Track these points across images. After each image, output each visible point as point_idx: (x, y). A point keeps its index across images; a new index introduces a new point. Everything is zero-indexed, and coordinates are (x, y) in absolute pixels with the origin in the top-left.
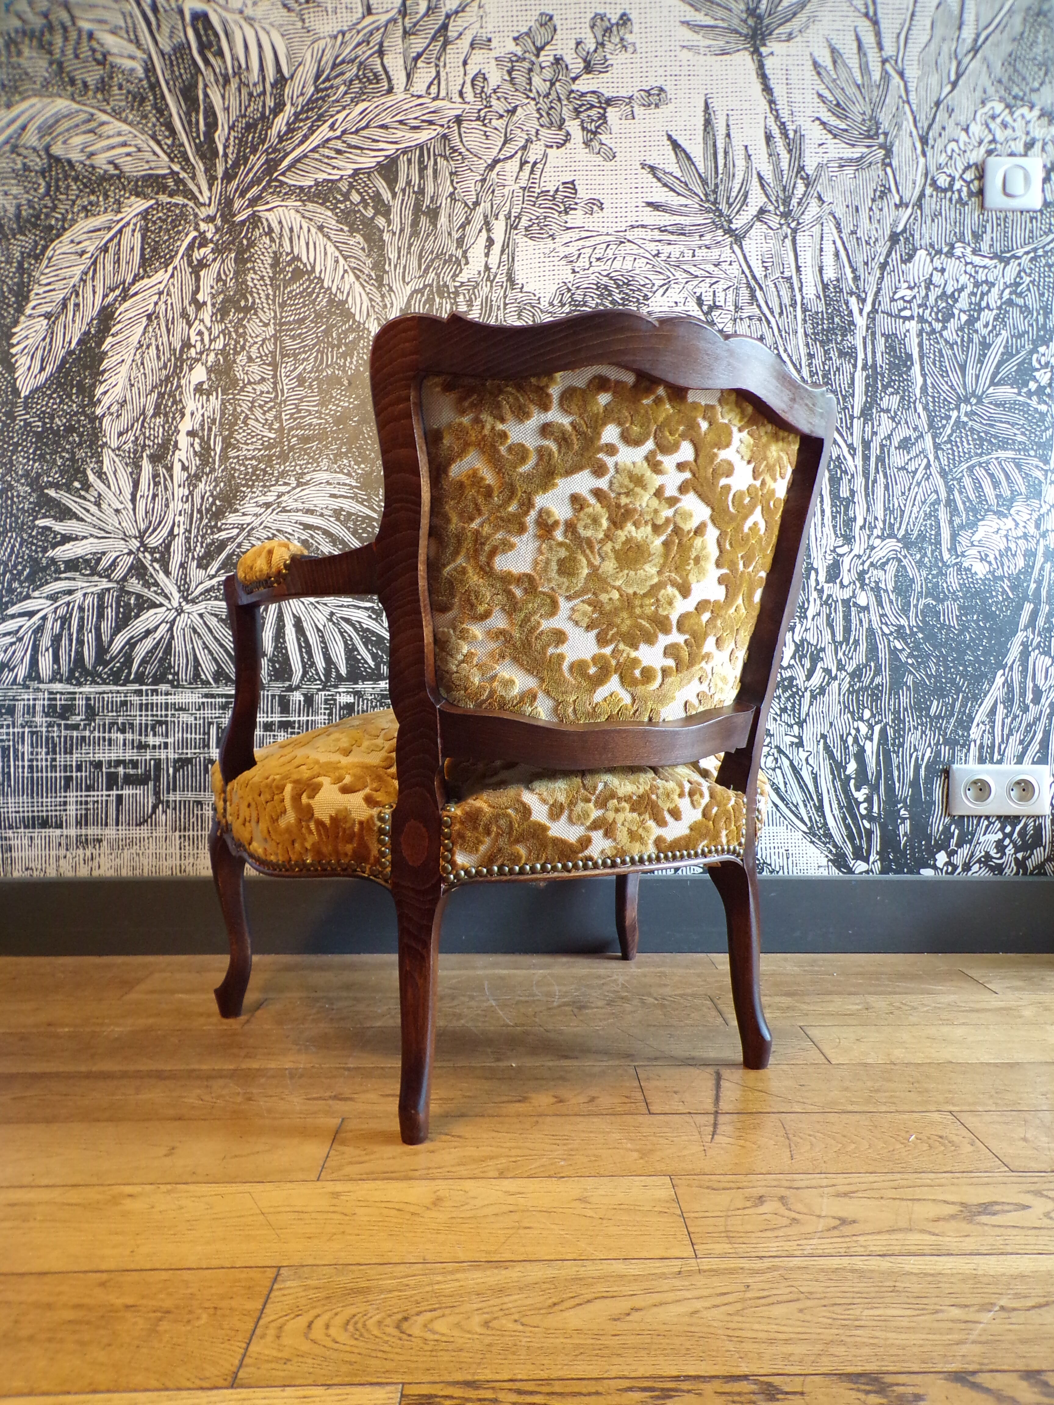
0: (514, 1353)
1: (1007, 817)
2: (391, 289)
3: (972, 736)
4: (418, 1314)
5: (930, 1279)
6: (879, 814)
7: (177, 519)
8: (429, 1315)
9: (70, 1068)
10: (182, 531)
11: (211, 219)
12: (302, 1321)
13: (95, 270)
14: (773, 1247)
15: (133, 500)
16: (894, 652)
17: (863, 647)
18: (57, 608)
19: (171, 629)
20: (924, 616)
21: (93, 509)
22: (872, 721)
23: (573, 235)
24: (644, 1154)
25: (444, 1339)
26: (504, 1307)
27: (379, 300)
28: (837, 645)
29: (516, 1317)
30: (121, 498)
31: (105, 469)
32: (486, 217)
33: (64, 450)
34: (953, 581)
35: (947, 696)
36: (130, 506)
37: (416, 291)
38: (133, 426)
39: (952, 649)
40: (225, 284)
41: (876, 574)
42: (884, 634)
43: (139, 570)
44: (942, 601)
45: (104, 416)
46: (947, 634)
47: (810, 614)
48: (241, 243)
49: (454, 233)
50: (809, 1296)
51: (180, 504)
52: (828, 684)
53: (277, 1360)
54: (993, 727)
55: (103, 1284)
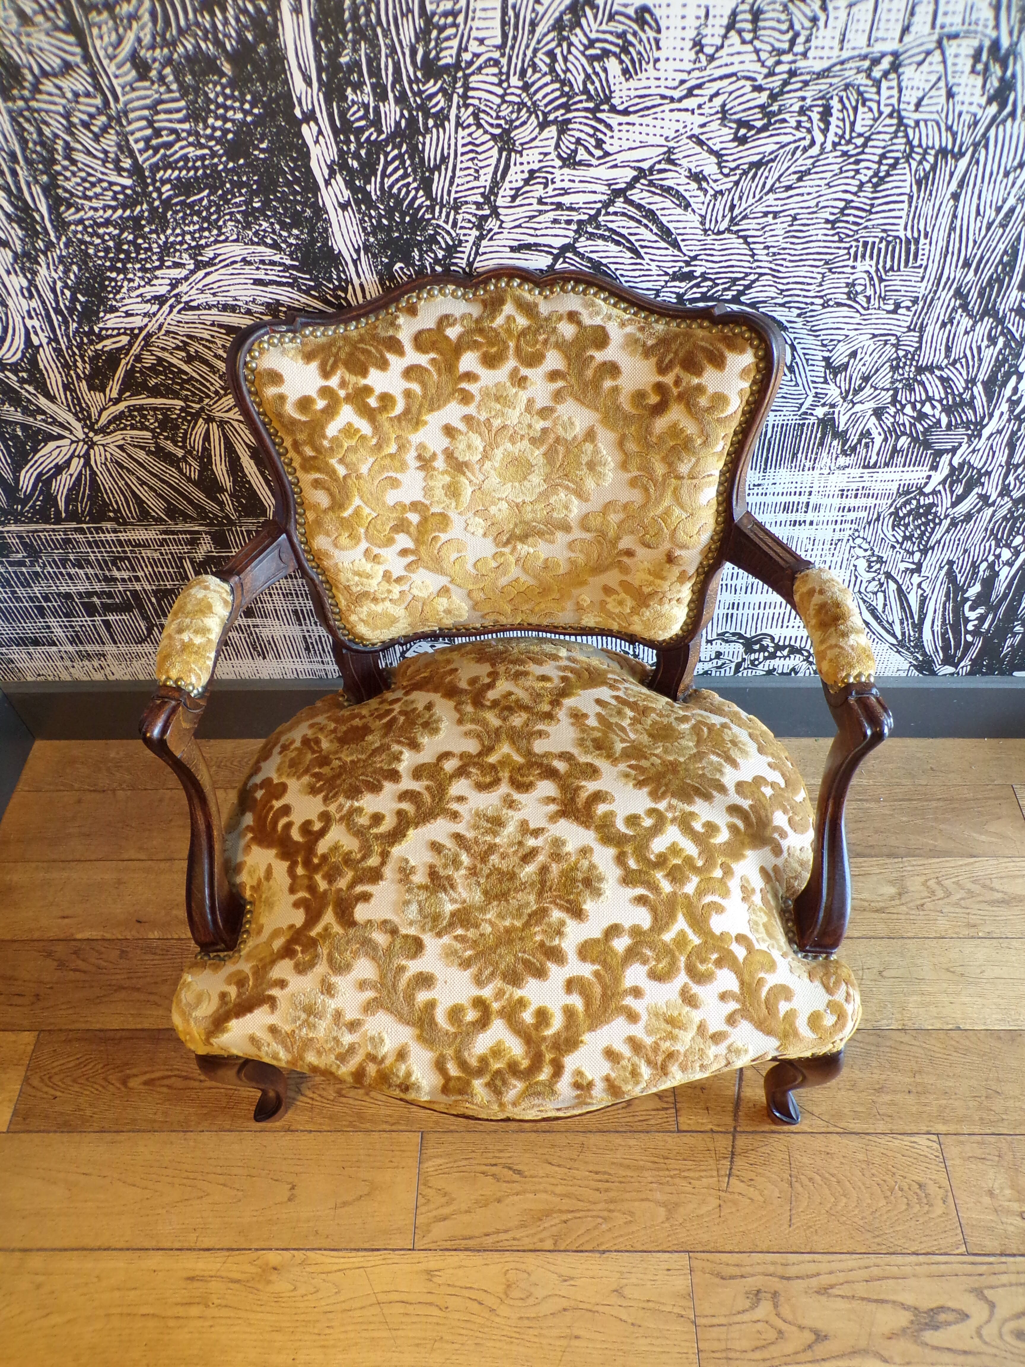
6: (988, 630)
7: (29, 323)
10: (45, 341)
19: (87, 463)
22: (1021, 547)
47: (986, 433)
51: (23, 302)
52: (979, 511)
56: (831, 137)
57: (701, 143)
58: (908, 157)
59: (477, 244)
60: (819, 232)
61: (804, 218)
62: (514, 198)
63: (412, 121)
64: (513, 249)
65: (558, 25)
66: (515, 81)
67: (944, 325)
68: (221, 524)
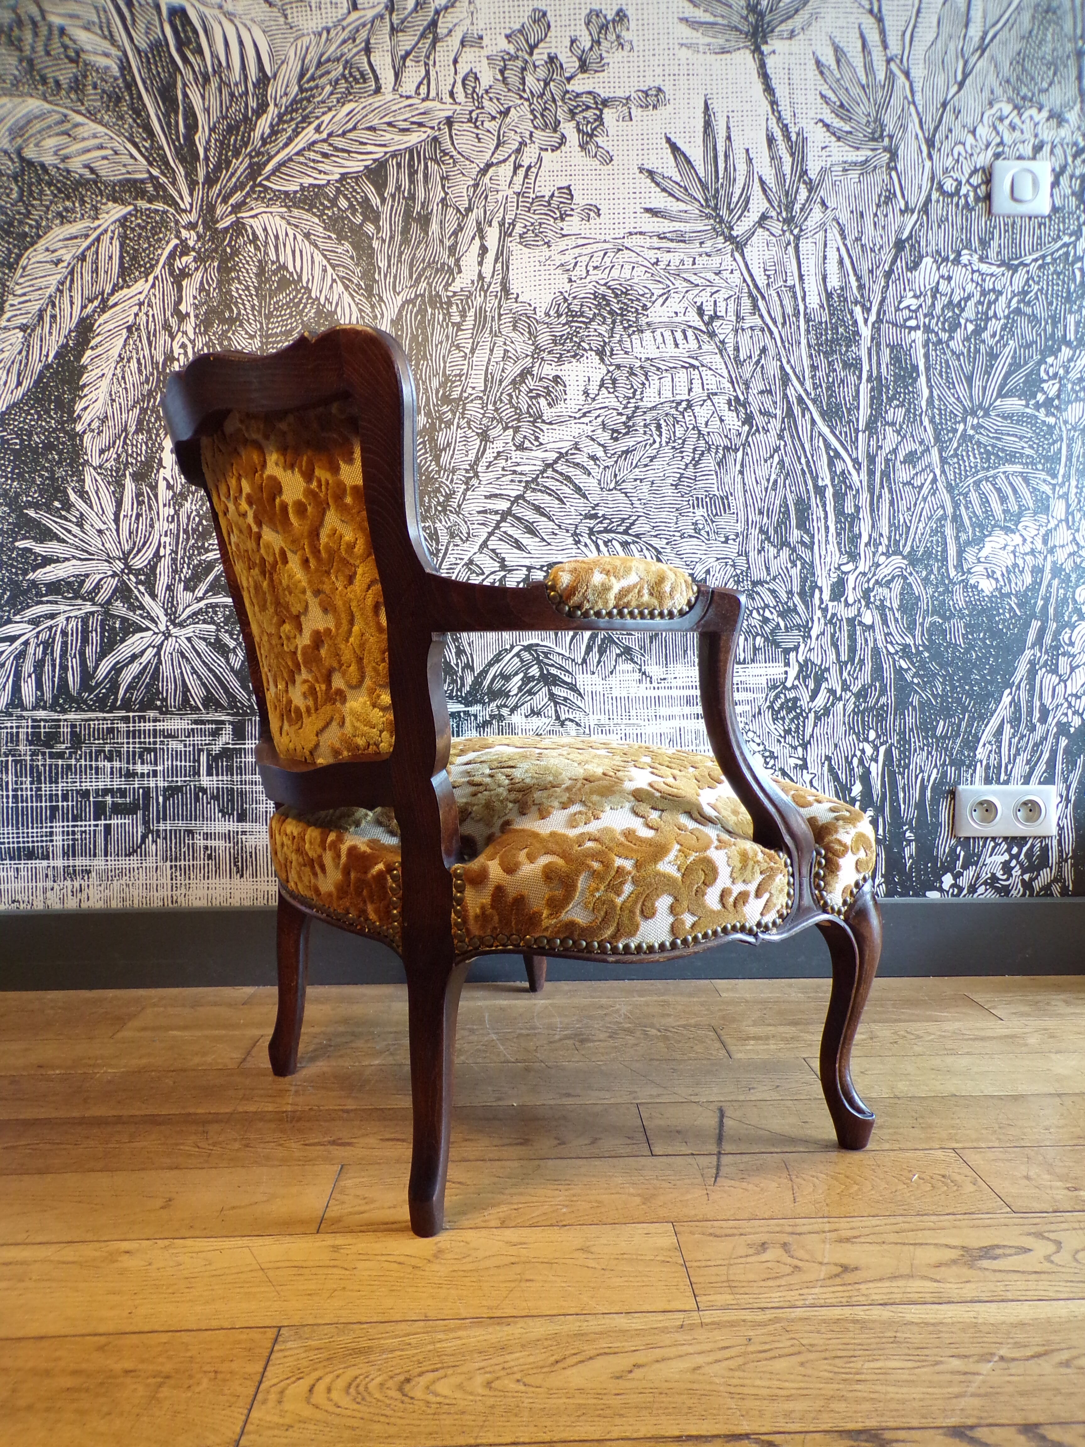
0: (516, 1415)
1: (1014, 838)
2: (381, 299)
3: (978, 757)
4: (420, 1375)
5: (931, 1328)
6: (884, 836)
7: (163, 539)
8: (431, 1376)
9: (62, 1114)
10: (168, 552)
11: (192, 226)
12: (304, 1385)
13: (72, 281)
14: (776, 1297)
15: (117, 521)
16: (899, 672)
17: (868, 666)
18: (39, 633)
19: (158, 653)
20: (931, 635)
21: (75, 530)
22: (877, 742)
23: (569, 242)
24: (646, 1200)
25: (447, 1401)
26: (506, 1365)
27: (368, 310)
28: (842, 665)
29: (518, 1376)
30: (104, 518)
31: (87, 488)
32: (479, 223)
33: (44, 468)
34: (959, 599)
35: (953, 716)
36: (113, 526)
37: (407, 302)
38: (114, 443)
39: (959, 668)
40: (208, 295)
41: (882, 592)
42: (889, 653)
43: (123, 592)
44: (948, 619)
45: (84, 432)
46: (953, 653)
47: (814, 633)
48: (225, 250)
49: (446, 241)
50: (811, 1348)
51: (166, 523)
52: (833, 705)
53: (278, 1426)
54: (999, 747)
55: (101, 1348)
56: (664, 439)
57: (593, 440)
58: (709, 450)
59: (464, 494)
60: (669, 491)
61: (658, 482)
62: (488, 467)
63: (433, 424)
64: (486, 497)
65: (514, 382)
66: (490, 407)
67: (759, 552)
68: (245, 714)
